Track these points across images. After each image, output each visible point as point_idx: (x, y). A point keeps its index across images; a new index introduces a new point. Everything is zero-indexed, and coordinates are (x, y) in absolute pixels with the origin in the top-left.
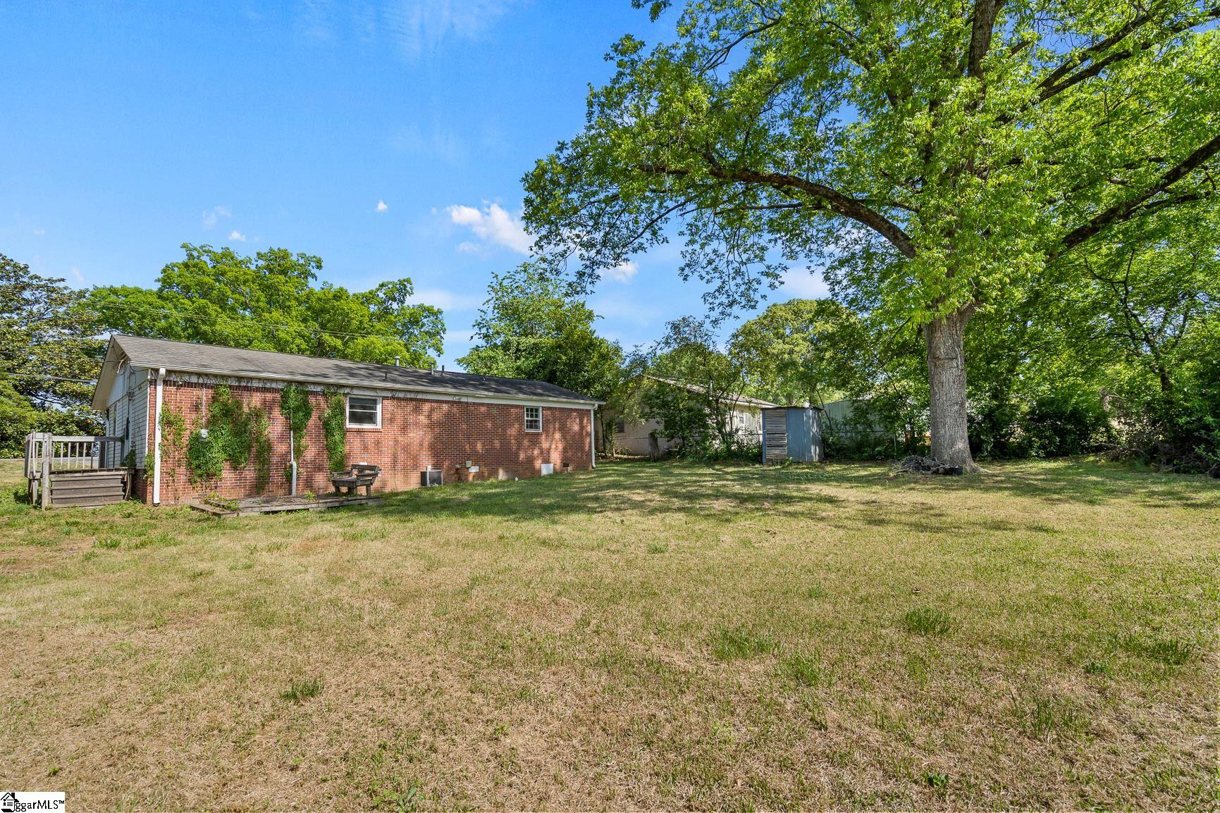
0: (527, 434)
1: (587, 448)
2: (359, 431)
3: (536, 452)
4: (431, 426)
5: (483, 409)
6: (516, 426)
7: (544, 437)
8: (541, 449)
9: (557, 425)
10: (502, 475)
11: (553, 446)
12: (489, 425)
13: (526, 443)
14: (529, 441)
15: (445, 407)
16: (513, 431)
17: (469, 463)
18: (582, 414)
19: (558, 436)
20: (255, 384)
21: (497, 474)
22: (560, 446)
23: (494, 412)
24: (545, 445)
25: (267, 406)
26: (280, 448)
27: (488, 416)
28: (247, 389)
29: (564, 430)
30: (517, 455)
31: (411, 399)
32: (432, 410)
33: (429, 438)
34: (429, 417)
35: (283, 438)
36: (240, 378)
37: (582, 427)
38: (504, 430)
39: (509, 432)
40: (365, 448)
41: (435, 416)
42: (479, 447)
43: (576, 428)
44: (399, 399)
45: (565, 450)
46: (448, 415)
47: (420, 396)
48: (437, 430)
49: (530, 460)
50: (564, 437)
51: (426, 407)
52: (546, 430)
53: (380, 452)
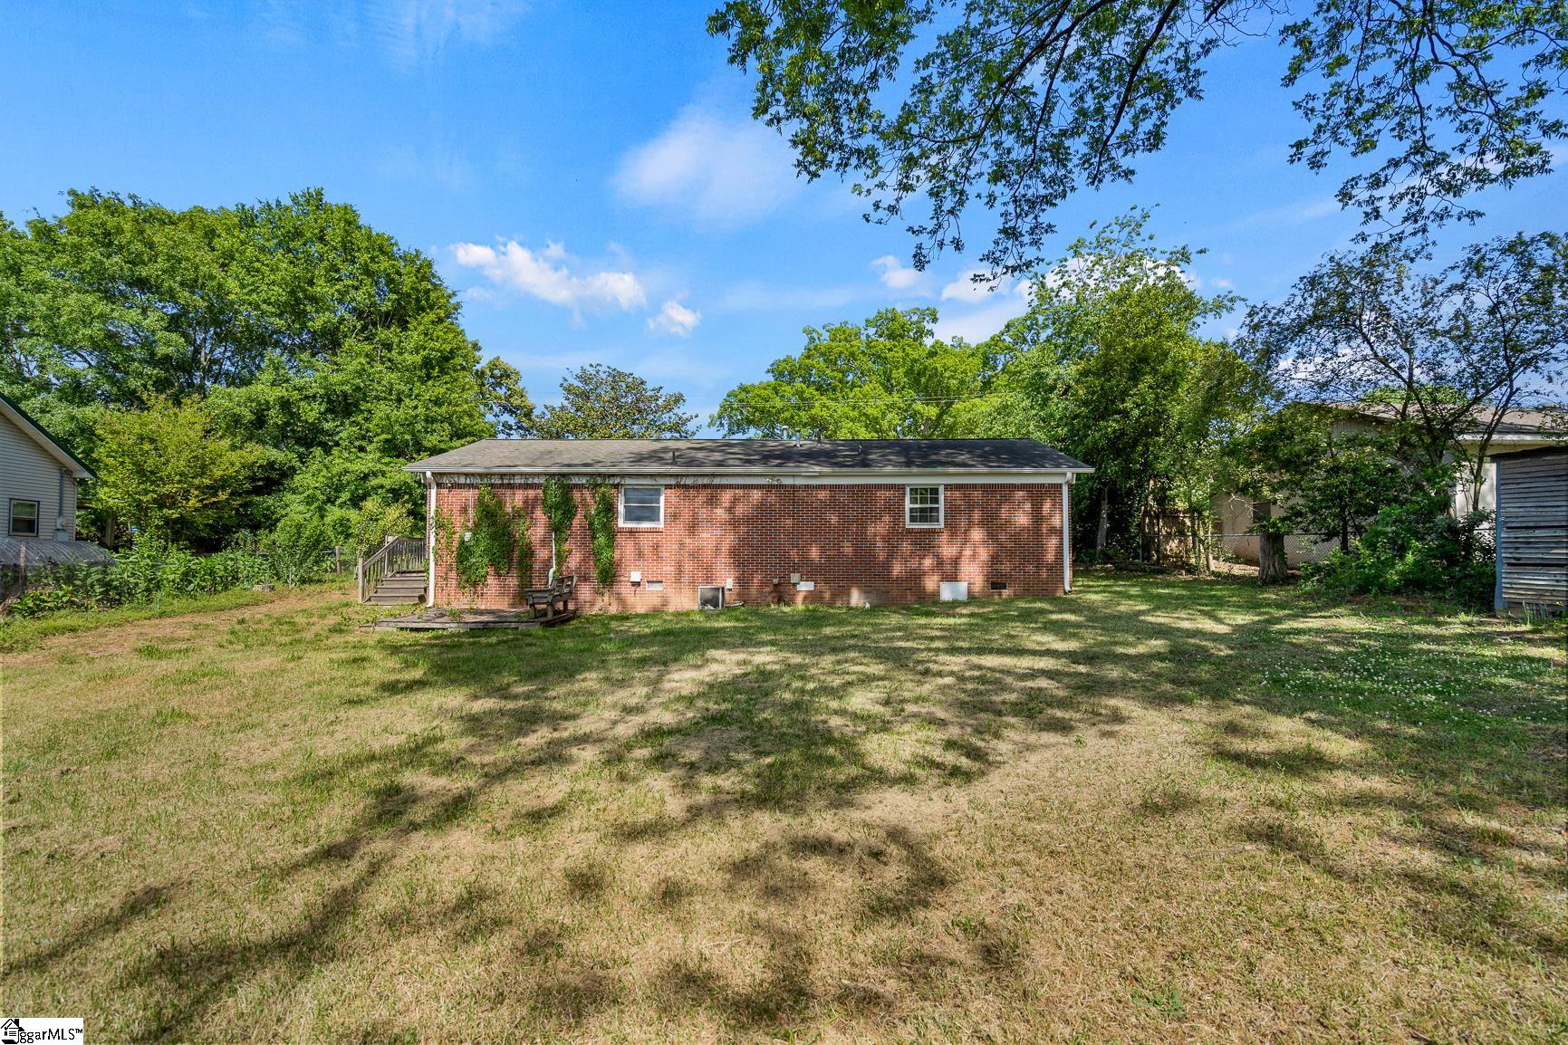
0: (910, 531)
1: (1050, 557)
2: (632, 532)
3: (928, 562)
4: (734, 523)
5: (823, 495)
6: (887, 518)
7: (944, 537)
8: (937, 556)
9: (976, 516)
10: (856, 598)
11: (967, 552)
12: (834, 519)
13: (906, 546)
14: (914, 543)
15: (756, 495)
16: (879, 528)
17: (795, 577)
18: (1038, 494)
19: (977, 535)
20: (518, 481)
21: (849, 595)
22: (984, 554)
23: (843, 497)
24: (948, 551)
25: (529, 506)
26: (542, 554)
27: (833, 504)
28: (511, 486)
29: (991, 523)
30: (887, 565)
31: (705, 486)
32: (735, 501)
33: (729, 540)
34: (730, 510)
35: (545, 542)
36: (502, 475)
37: (1038, 518)
38: (863, 525)
39: (871, 530)
40: (640, 555)
41: (740, 510)
42: (814, 553)
43: (1022, 519)
44: (686, 487)
45: (995, 559)
46: (761, 506)
47: (717, 481)
48: (743, 529)
49: (916, 577)
50: (992, 535)
51: (727, 496)
52: (952, 527)
53: (659, 559)
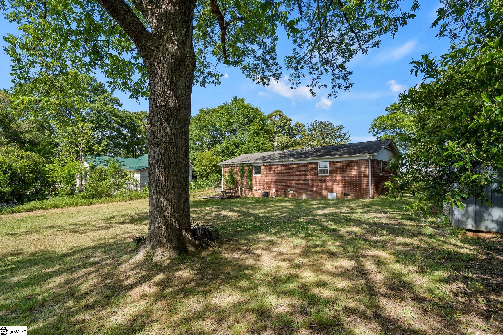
0: (319, 177)
1: (364, 185)
2: (255, 177)
3: (324, 186)
4: (275, 175)
5: (295, 166)
6: (312, 173)
7: (329, 179)
8: (326, 184)
9: (339, 171)
10: (304, 197)
11: (336, 183)
12: (298, 173)
13: (317, 181)
14: (320, 180)
15: (280, 167)
16: (310, 176)
17: (289, 190)
18: (360, 163)
19: (339, 178)
20: (236, 166)
21: (302, 195)
22: (341, 185)
23: (300, 167)
24: (330, 183)
25: (237, 171)
26: (239, 183)
27: (298, 169)
28: (234, 167)
29: (343, 174)
30: (312, 187)
31: (269, 165)
32: (275, 169)
33: (274, 179)
34: (274, 171)
35: (240, 180)
36: (233, 164)
37: (359, 171)
38: (306, 175)
39: (308, 177)
40: (256, 183)
41: (276, 171)
42: (293, 183)
43: (354, 172)
44: (265, 166)
45: (344, 186)
46: (281, 170)
47: (271, 164)
48: (277, 176)
49: (320, 191)
50: (343, 178)
51: (273, 168)
52: (331, 176)
53: (260, 184)
